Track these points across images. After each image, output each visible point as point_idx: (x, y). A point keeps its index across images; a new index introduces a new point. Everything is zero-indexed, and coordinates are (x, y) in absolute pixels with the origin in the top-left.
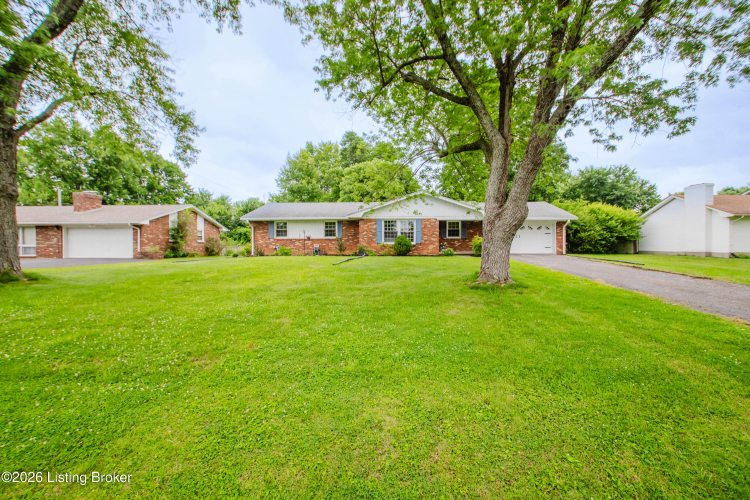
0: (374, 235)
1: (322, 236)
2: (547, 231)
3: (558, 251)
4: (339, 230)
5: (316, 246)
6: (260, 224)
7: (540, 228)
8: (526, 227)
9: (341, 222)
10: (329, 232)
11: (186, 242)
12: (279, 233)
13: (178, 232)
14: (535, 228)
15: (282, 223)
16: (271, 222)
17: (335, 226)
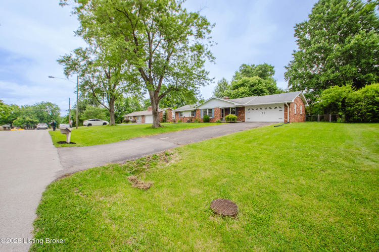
0: (200, 115)
1: (191, 116)
2: (281, 109)
3: (285, 120)
4: (195, 113)
5: (188, 119)
6: (177, 113)
7: (276, 108)
8: (268, 108)
9: (195, 111)
10: (193, 115)
11: (168, 119)
12: (181, 115)
13: (165, 116)
14: (273, 108)
15: (181, 112)
16: (179, 112)
17: (194, 112)
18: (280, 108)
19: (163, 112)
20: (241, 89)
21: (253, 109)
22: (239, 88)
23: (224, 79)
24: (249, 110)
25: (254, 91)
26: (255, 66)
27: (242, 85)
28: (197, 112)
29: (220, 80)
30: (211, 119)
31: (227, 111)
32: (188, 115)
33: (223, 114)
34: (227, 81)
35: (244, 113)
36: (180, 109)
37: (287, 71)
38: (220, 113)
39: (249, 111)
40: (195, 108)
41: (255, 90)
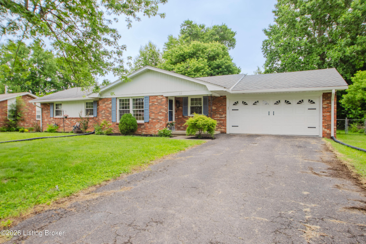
0: (110, 113)
1: (84, 115)
2: (312, 106)
3: (324, 133)
4: (95, 109)
5: (78, 124)
6: (46, 106)
7: (300, 102)
8: (283, 102)
9: (96, 102)
10: (89, 111)
11: (23, 120)
12: (58, 113)
13: (16, 112)
14: (294, 102)
15: (58, 105)
16: (52, 104)
17: (93, 105)
18: (312, 102)
19: (9, 103)
20: (193, 63)
21: (245, 103)
22: (188, 60)
23: (150, 44)
24: (236, 103)
25: (216, 68)
26: (206, 27)
27: (192, 55)
28: (102, 105)
29: (144, 45)
30: (140, 125)
31: (179, 104)
32: (75, 112)
33: (171, 113)
34: (157, 49)
35: (224, 112)
36: (53, 96)
37: (266, 38)
38: (165, 109)
39: (235, 107)
40: (96, 95)
41: (219, 67)
